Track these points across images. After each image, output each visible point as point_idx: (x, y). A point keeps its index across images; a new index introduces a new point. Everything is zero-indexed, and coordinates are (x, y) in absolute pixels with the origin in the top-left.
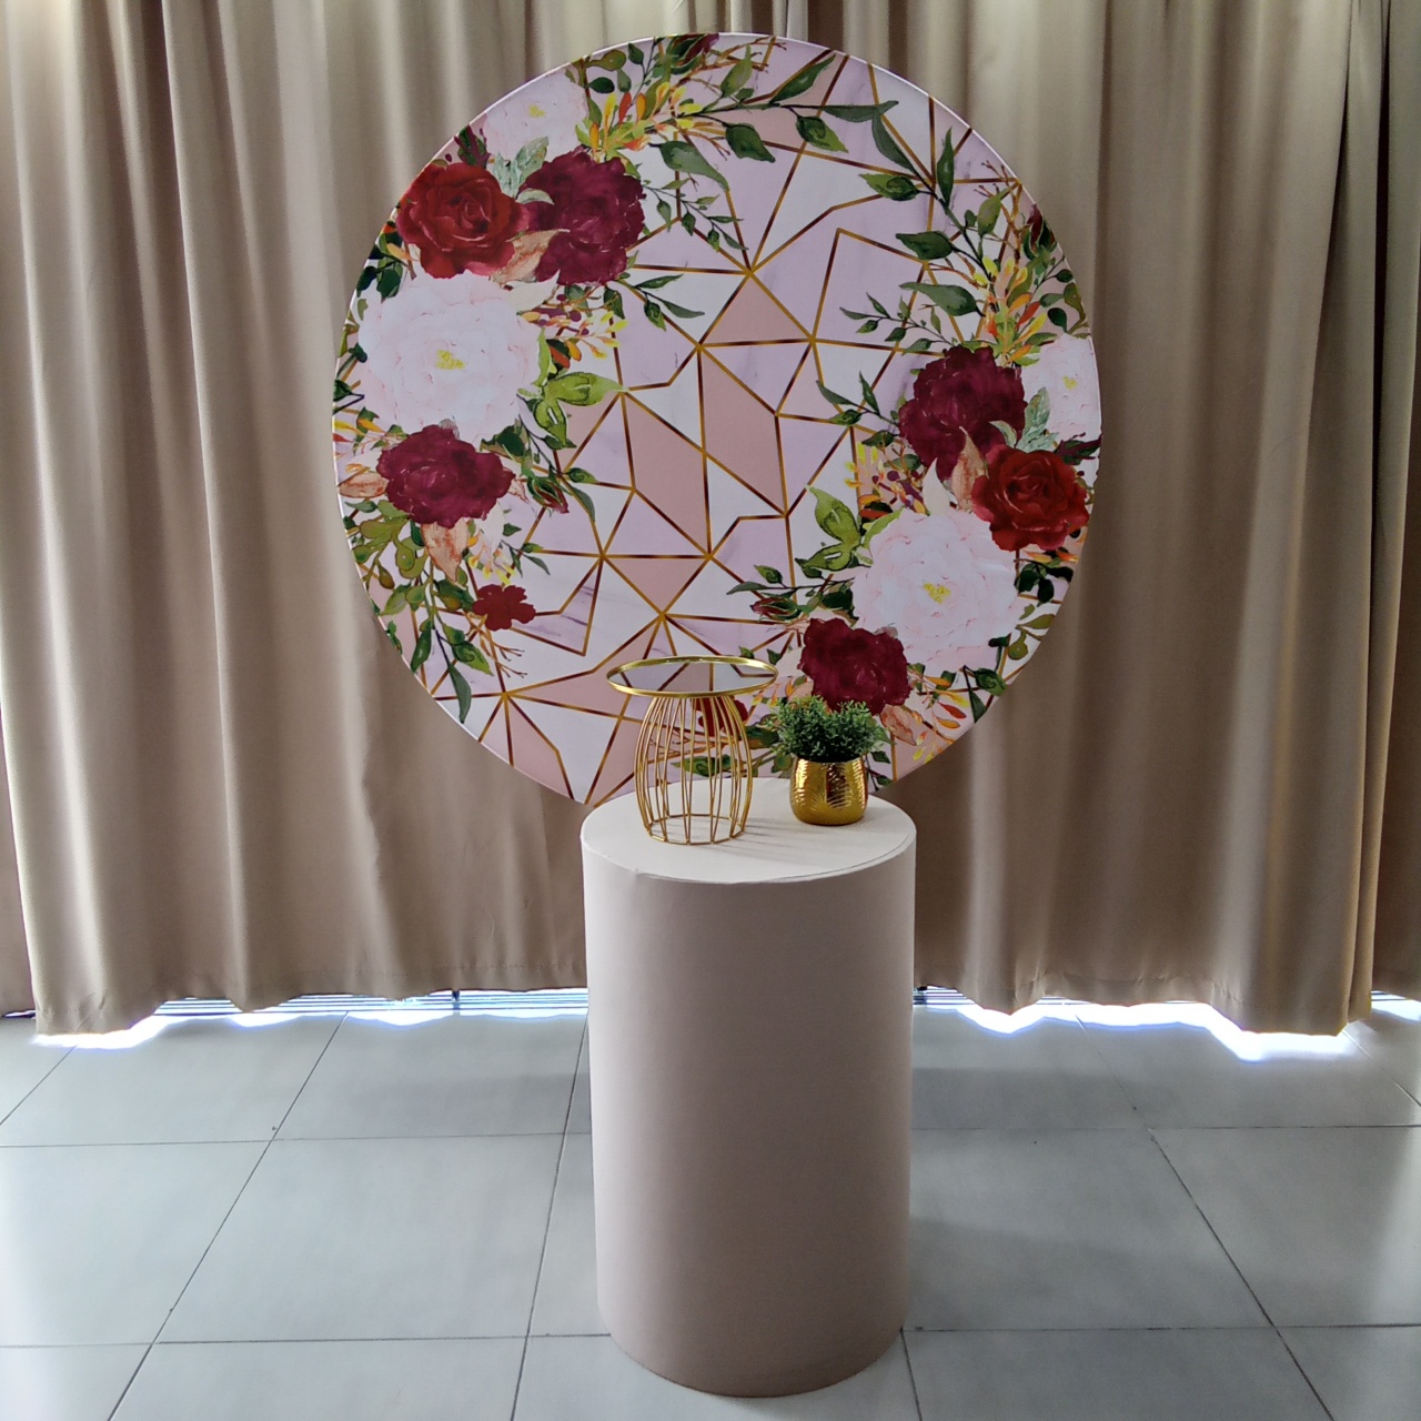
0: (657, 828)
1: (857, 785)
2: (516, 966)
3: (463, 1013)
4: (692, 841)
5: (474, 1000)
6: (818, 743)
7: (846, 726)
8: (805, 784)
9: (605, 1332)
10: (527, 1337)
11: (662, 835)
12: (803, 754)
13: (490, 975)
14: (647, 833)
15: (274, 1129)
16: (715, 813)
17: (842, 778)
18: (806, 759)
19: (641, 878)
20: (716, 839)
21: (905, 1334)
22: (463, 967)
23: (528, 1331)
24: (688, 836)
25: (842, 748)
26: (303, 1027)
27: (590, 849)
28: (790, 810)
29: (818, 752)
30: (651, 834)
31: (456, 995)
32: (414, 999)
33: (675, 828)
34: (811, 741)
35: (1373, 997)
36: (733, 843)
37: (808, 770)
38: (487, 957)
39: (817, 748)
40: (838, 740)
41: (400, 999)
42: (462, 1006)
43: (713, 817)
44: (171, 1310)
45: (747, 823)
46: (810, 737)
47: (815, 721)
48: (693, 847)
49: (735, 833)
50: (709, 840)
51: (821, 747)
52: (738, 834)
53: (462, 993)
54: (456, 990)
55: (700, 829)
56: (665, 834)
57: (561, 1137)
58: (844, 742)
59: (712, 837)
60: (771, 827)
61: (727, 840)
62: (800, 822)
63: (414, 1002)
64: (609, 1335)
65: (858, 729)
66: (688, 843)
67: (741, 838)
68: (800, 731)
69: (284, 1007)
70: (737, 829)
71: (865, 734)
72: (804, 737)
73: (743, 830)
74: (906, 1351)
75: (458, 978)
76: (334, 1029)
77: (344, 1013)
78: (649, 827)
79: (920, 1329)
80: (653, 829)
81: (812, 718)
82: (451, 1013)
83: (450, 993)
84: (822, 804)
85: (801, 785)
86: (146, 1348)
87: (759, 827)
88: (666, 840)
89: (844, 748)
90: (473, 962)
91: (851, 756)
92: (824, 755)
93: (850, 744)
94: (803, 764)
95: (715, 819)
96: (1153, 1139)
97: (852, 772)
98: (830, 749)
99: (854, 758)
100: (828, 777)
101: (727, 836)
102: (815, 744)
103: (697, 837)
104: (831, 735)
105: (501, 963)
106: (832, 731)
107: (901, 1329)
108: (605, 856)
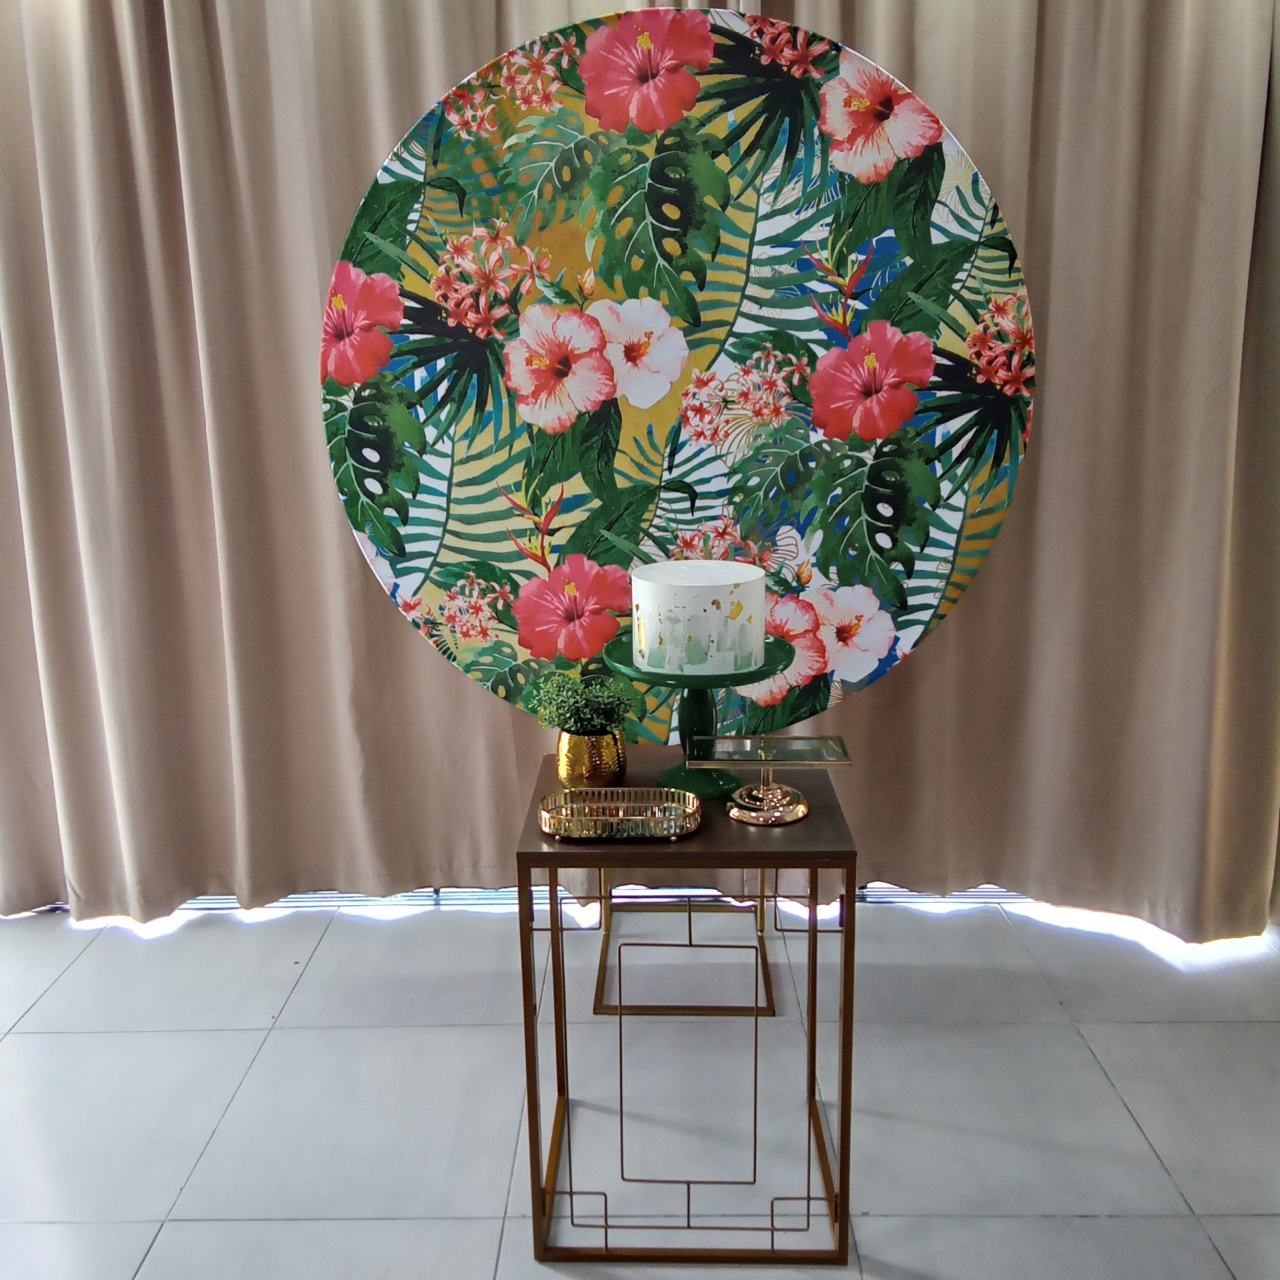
2: (489, 866)
3: (443, 908)
5: (453, 896)
10: (504, 1218)
13: (466, 874)
15: (273, 1017)
22: (441, 867)
23: (506, 1213)
26: (298, 921)
31: (437, 892)
32: (399, 895)
38: (463, 859)
41: (384, 896)
42: (442, 902)
44: (182, 1189)
53: (442, 890)
54: (437, 888)
63: (399, 898)
69: (282, 902)
75: (437, 877)
76: (328, 923)
77: (336, 908)
79: (867, 1214)
82: (432, 908)
83: (432, 889)
86: (158, 1225)
90: (450, 865)
96: (1078, 1033)
105: (475, 864)
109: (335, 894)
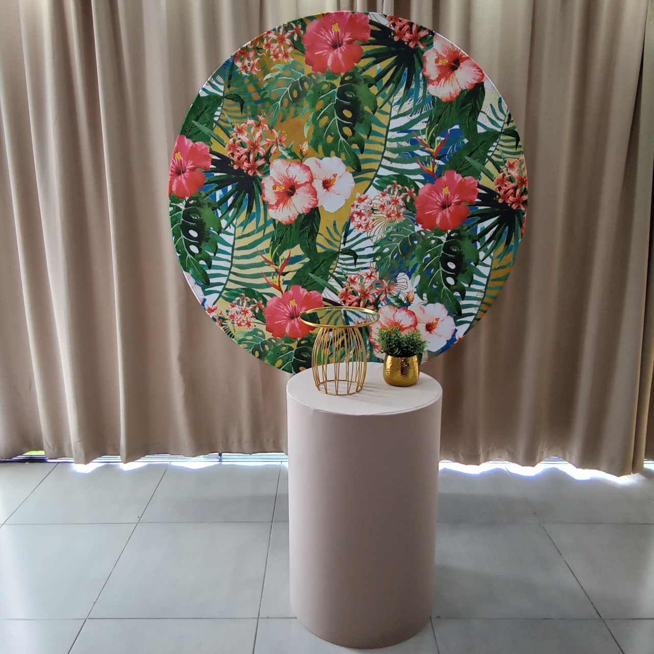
0: (322, 386)
1: (415, 368)
2: (247, 442)
3: (223, 463)
4: (339, 393)
5: (229, 457)
6: (398, 349)
7: (411, 341)
8: (391, 367)
9: (294, 617)
10: (258, 618)
11: (324, 390)
12: (390, 353)
13: (235, 446)
14: (317, 389)
15: (139, 517)
16: (350, 380)
17: (408, 365)
18: (391, 355)
19: (316, 411)
20: (350, 393)
21: (432, 620)
22: (222, 442)
23: (259, 615)
24: (337, 391)
25: (408, 351)
26: (149, 467)
27: (291, 397)
28: (383, 378)
29: (397, 352)
30: (319, 390)
31: (220, 455)
32: (201, 456)
33: (331, 387)
34: (394, 348)
35: (645, 462)
36: (357, 394)
37: (392, 361)
38: (234, 437)
39: (397, 351)
40: (407, 347)
41: (193, 457)
42: (223, 460)
43: (348, 381)
44: (94, 603)
45: (364, 385)
46: (394, 346)
47: (396, 338)
48: (339, 396)
49: (358, 390)
50: (346, 393)
51: (399, 351)
52: (360, 390)
53: (223, 454)
54: (220, 453)
55: (343, 388)
56: (326, 390)
57: (271, 523)
58: (410, 348)
59: (348, 392)
60: (374, 387)
61: (355, 393)
62: (387, 384)
63: (201, 458)
64: (296, 618)
65: (417, 342)
66: (337, 394)
67: (361, 392)
68: (389, 343)
69: (142, 459)
70: (359, 388)
71: (419, 345)
72: (391, 345)
73: (362, 388)
74: (433, 627)
75: (221, 447)
76: (165, 470)
77: (169, 463)
78: (318, 386)
79: (439, 617)
80: (320, 387)
81: (395, 337)
82: (218, 463)
83: (218, 454)
84: (398, 376)
85: (389, 368)
86: (84, 620)
87: (370, 387)
88: (327, 393)
89: (409, 351)
90: (227, 440)
91: (412, 355)
92: (400, 354)
93: (412, 349)
94: (390, 358)
95: (350, 383)
96: (544, 528)
97: (413, 362)
98: (402, 351)
99: (413, 356)
100: (402, 364)
101: (355, 391)
102: (396, 349)
103: (341, 392)
104: (404, 345)
105: (240, 440)
106: (404, 343)
107: (431, 617)
108: (299, 401)
109: (168, 455)
